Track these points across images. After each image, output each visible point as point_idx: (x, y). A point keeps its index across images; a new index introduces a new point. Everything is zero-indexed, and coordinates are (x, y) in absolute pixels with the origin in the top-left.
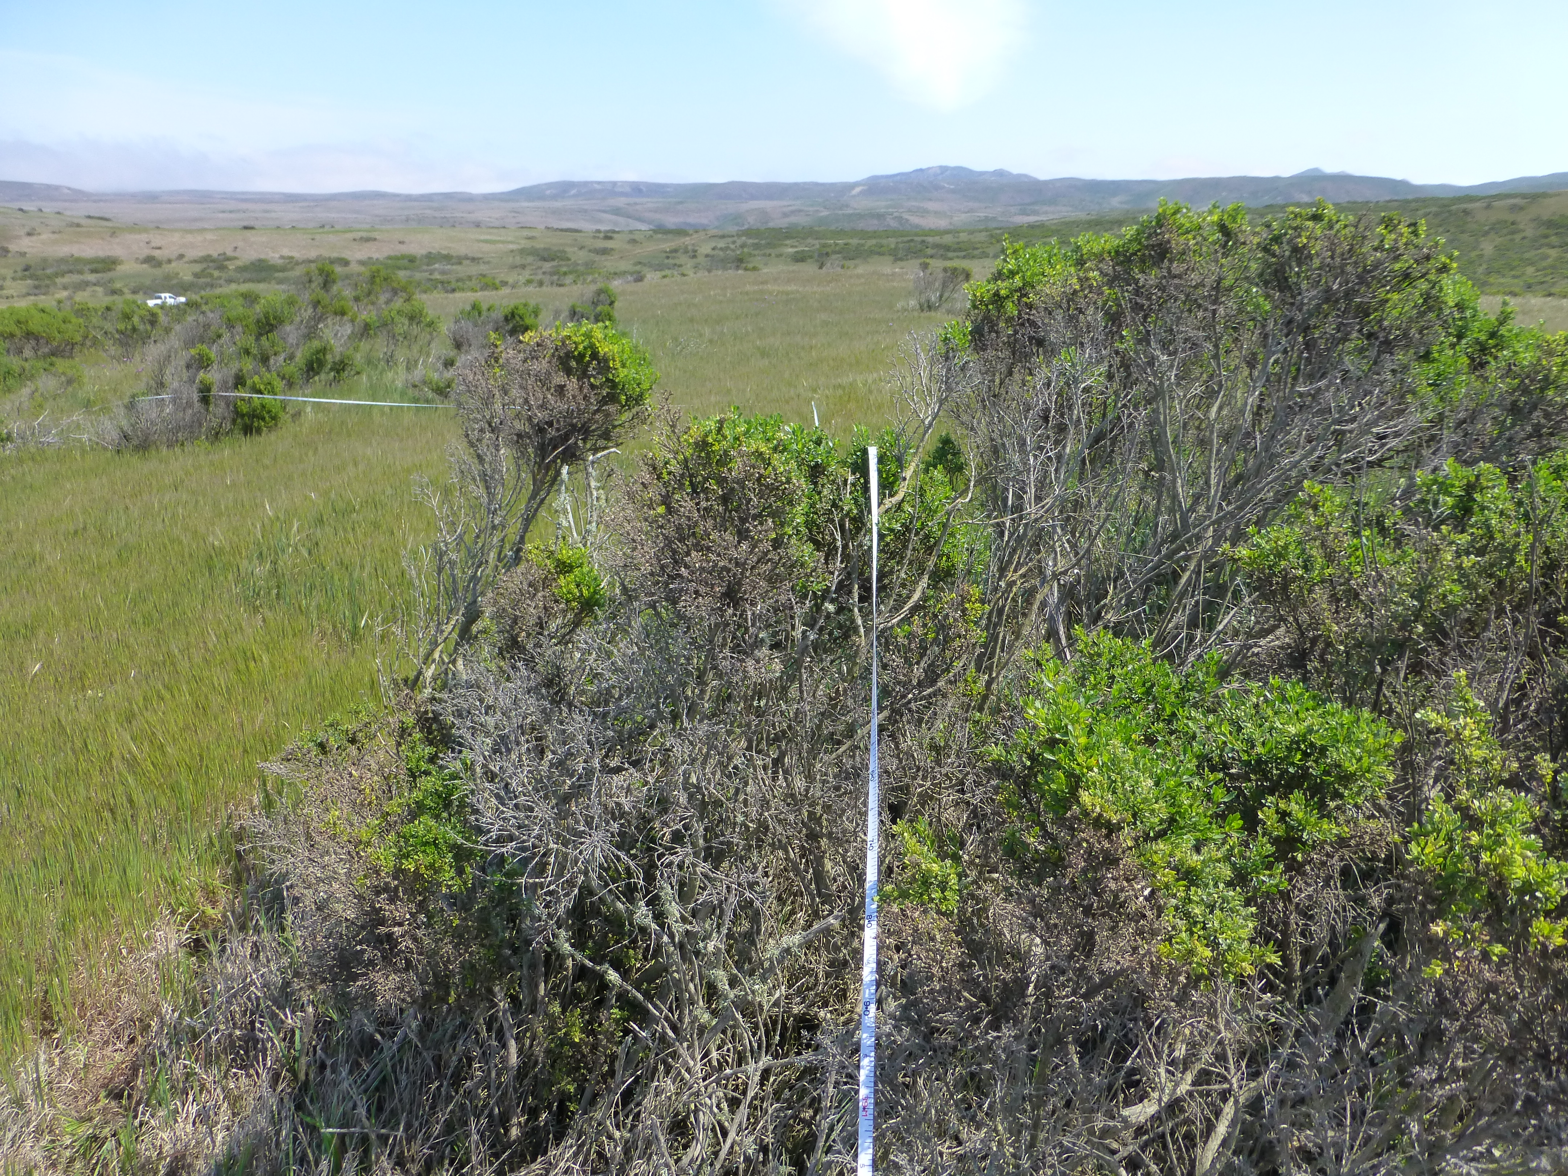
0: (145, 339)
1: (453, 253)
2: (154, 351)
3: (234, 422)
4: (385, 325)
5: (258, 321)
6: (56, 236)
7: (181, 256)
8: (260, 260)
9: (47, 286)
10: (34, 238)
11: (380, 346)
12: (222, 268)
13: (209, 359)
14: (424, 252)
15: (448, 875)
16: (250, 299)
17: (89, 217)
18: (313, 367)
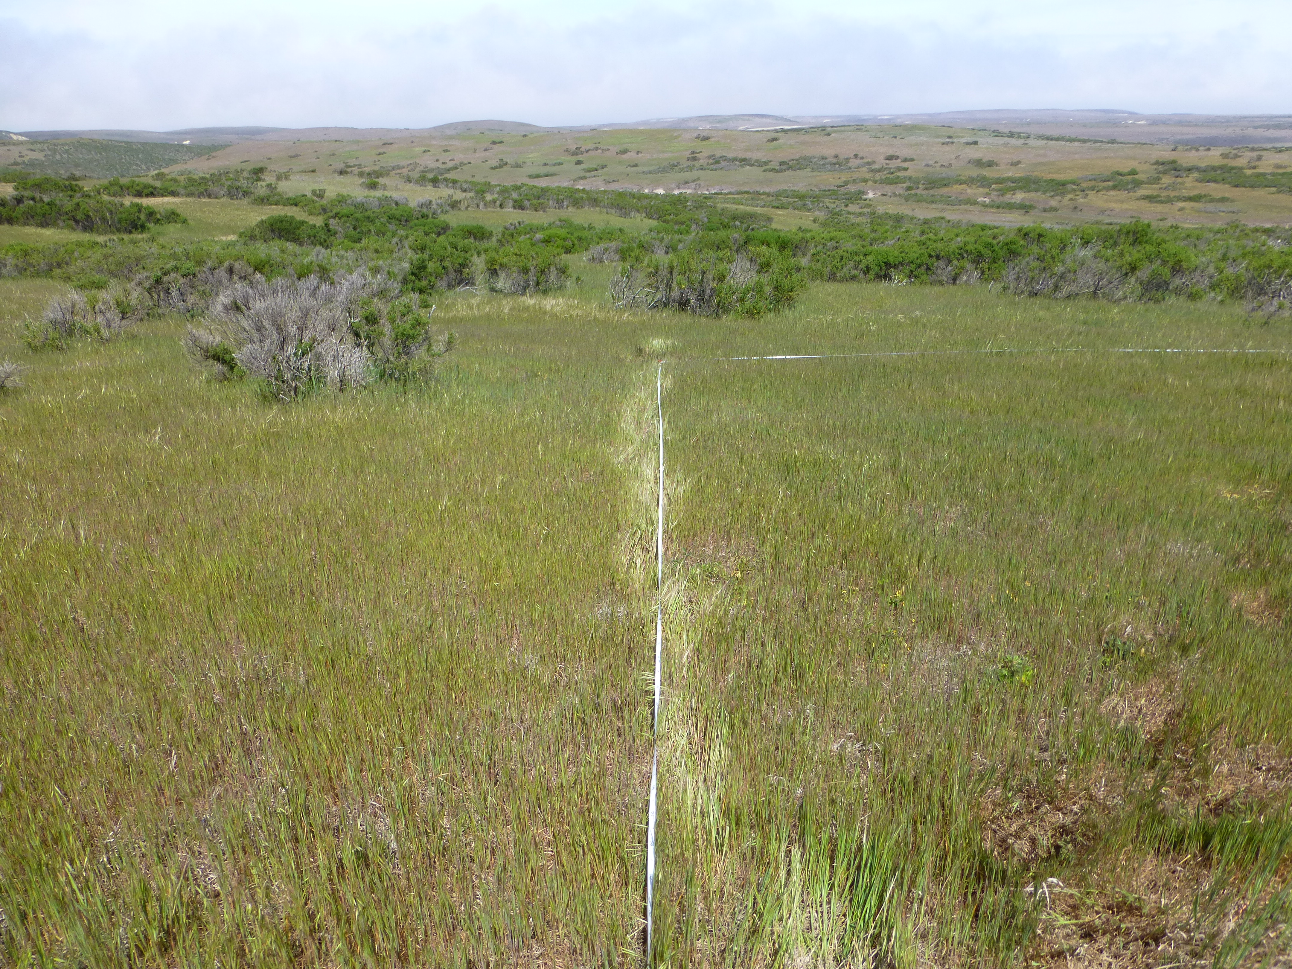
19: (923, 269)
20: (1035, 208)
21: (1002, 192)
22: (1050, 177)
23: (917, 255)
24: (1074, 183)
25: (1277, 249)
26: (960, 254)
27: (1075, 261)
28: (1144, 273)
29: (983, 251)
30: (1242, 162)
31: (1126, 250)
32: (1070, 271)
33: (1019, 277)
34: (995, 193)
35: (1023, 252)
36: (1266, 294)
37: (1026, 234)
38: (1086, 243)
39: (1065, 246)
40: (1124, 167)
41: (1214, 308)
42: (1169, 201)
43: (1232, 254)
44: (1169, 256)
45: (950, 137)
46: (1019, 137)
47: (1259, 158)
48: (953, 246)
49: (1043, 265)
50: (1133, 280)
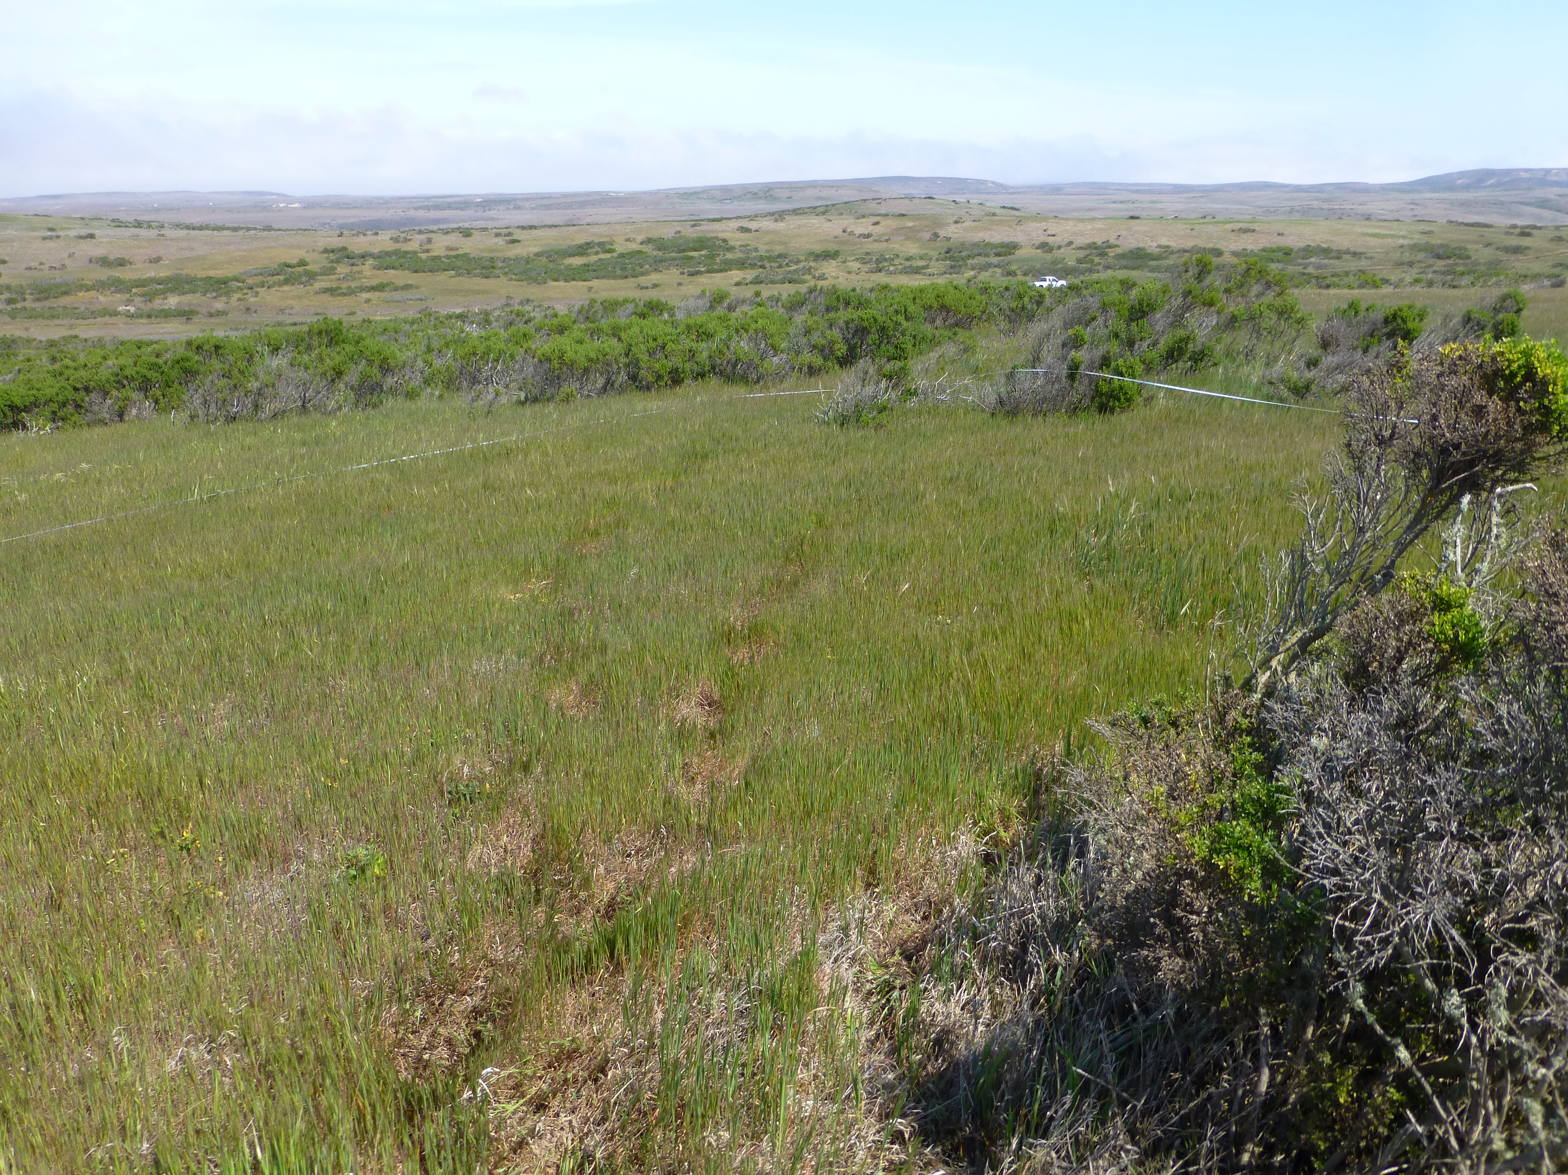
0: (1031, 318)
1: (1334, 247)
2: (1038, 328)
3: (1093, 398)
4: (1252, 318)
5: (1132, 308)
6: (976, 224)
7: (1070, 243)
8: (1139, 249)
9: (960, 266)
10: (958, 225)
11: (1242, 338)
12: (1102, 255)
13: (1083, 340)
14: (1302, 245)
15: (1254, 886)
16: (1127, 285)
17: (1003, 207)
18: (1173, 355)
19: (70, 408)
20: (197, 313)
21: (149, 297)
22: (204, 274)
23: (53, 391)
24: (238, 280)
25: (475, 334)
26: (118, 382)
27: (270, 374)
28: (352, 376)
29: (149, 374)
30: (413, 246)
31: (324, 353)
32: (267, 386)
33: (206, 400)
34: (140, 299)
35: (202, 370)
36: (479, 382)
37: (199, 348)
38: (276, 350)
39: (251, 356)
40: (293, 256)
41: (435, 404)
42: (351, 292)
43: (436, 344)
44: (372, 354)
45: (51, 230)
46: (149, 227)
47: (429, 241)
48: (104, 374)
49: (232, 383)
50: (342, 386)
